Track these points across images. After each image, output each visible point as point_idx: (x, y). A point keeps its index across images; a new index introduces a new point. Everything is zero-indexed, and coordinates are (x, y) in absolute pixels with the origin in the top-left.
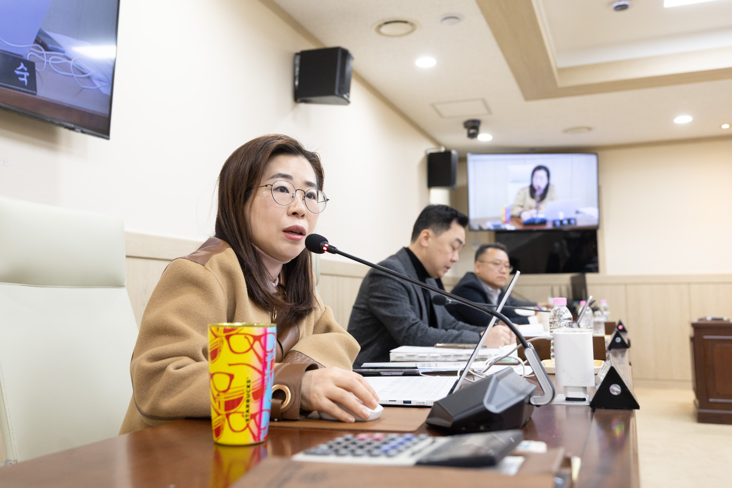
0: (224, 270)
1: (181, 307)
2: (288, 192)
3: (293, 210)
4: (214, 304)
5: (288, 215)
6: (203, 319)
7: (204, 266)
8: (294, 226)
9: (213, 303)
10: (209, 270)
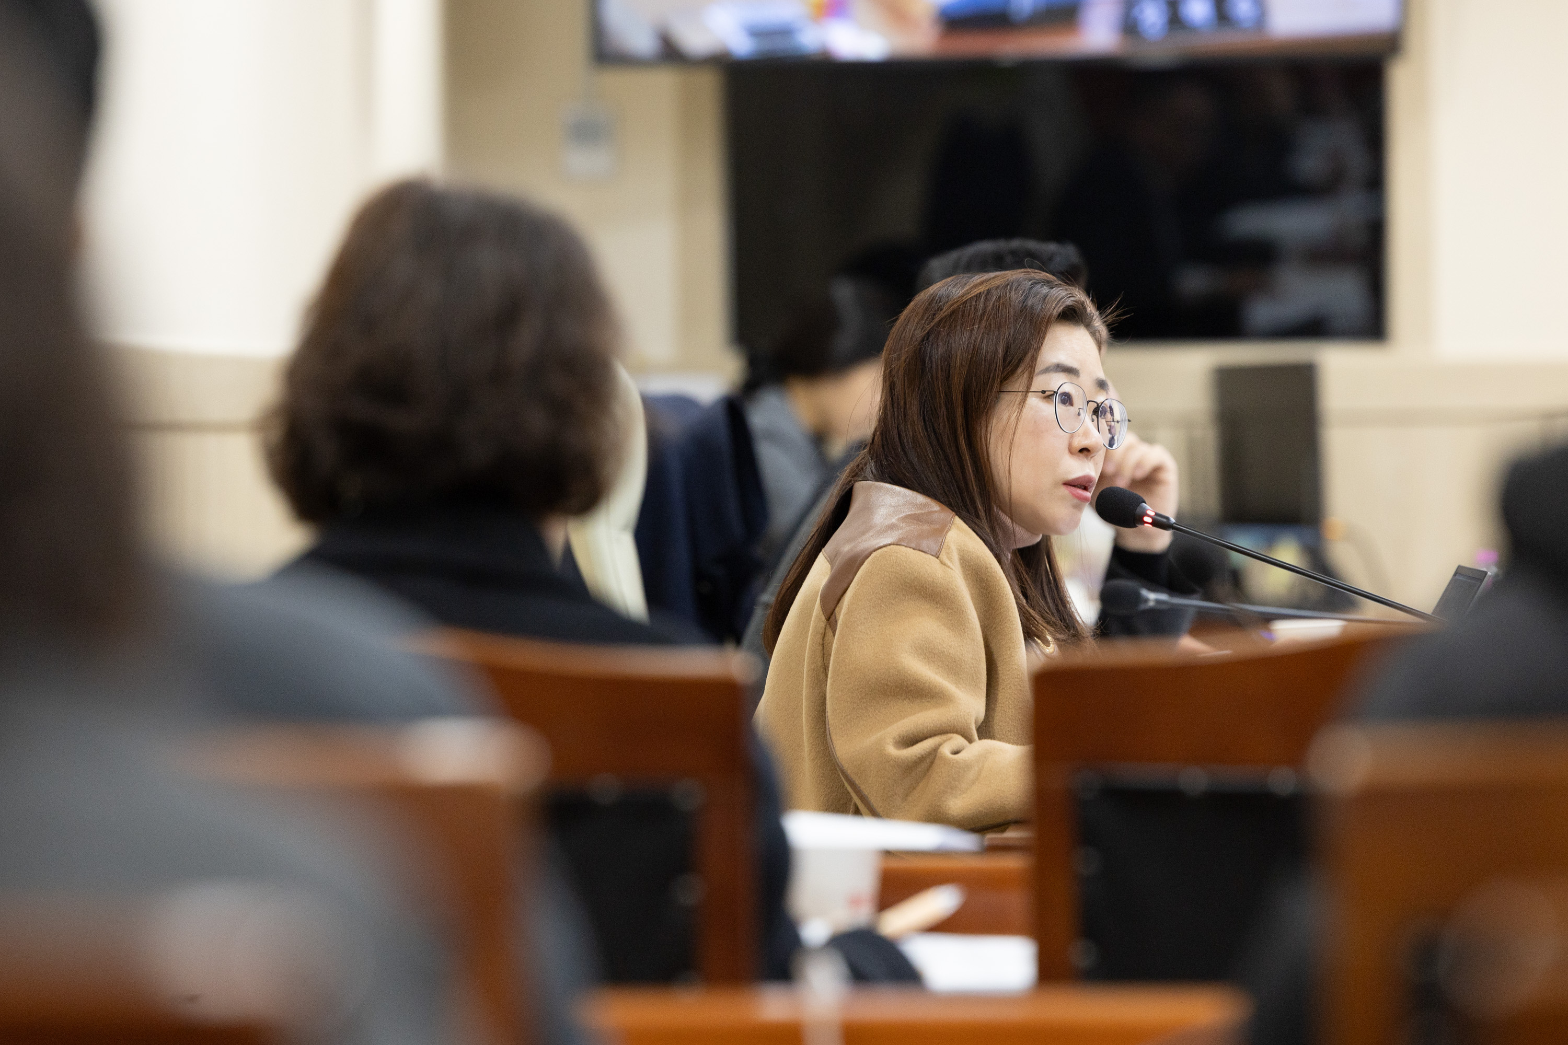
0: (967, 564)
1: (917, 642)
2: (1071, 404)
3: (1079, 442)
4: (969, 632)
5: (1071, 451)
6: (955, 662)
7: (937, 558)
8: (1084, 477)
9: (966, 630)
10: (949, 567)
